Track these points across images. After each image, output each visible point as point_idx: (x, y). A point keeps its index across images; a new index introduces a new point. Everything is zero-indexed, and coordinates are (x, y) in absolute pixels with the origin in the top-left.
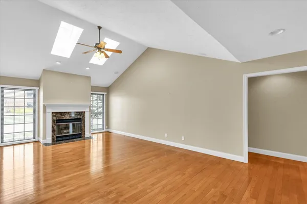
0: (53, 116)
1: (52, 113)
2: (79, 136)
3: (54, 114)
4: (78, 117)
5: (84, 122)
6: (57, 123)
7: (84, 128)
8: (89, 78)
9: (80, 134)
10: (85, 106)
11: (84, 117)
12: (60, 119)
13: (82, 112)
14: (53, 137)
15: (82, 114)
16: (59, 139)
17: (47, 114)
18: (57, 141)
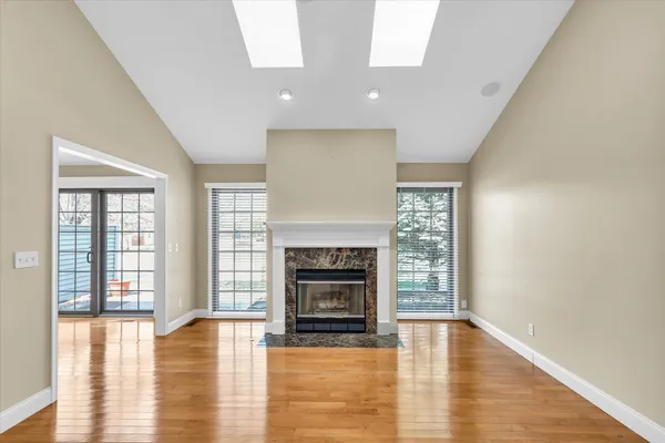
0: (288, 259)
1: (287, 250)
2: (360, 327)
3: (292, 254)
4: (355, 264)
5: (375, 282)
6: (298, 278)
7: (375, 303)
8: (391, 133)
9: (363, 321)
10: (377, 229)
11: (373, 265)
12: (306, 267)
13: (368, 250)
14: (287, 317)
15: (367, 254)
16: (303, 327)
17: (274, 251)
18: (298, 331)
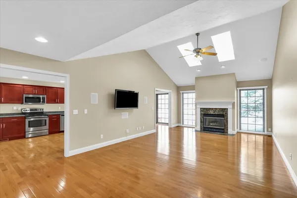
0: (201, 111)
1: (201, 109)
2: (223, 131)
4: (221, 113)
5: (227, 118)
6: (204, 116)
7: (227, 125)
8: (233, 74)
9: (223, 129)
10: (228, 103)
11: (227, 113)
12: (206, 113)
15: (225, 110)
16: (205, 129)
17: (197, 109)
